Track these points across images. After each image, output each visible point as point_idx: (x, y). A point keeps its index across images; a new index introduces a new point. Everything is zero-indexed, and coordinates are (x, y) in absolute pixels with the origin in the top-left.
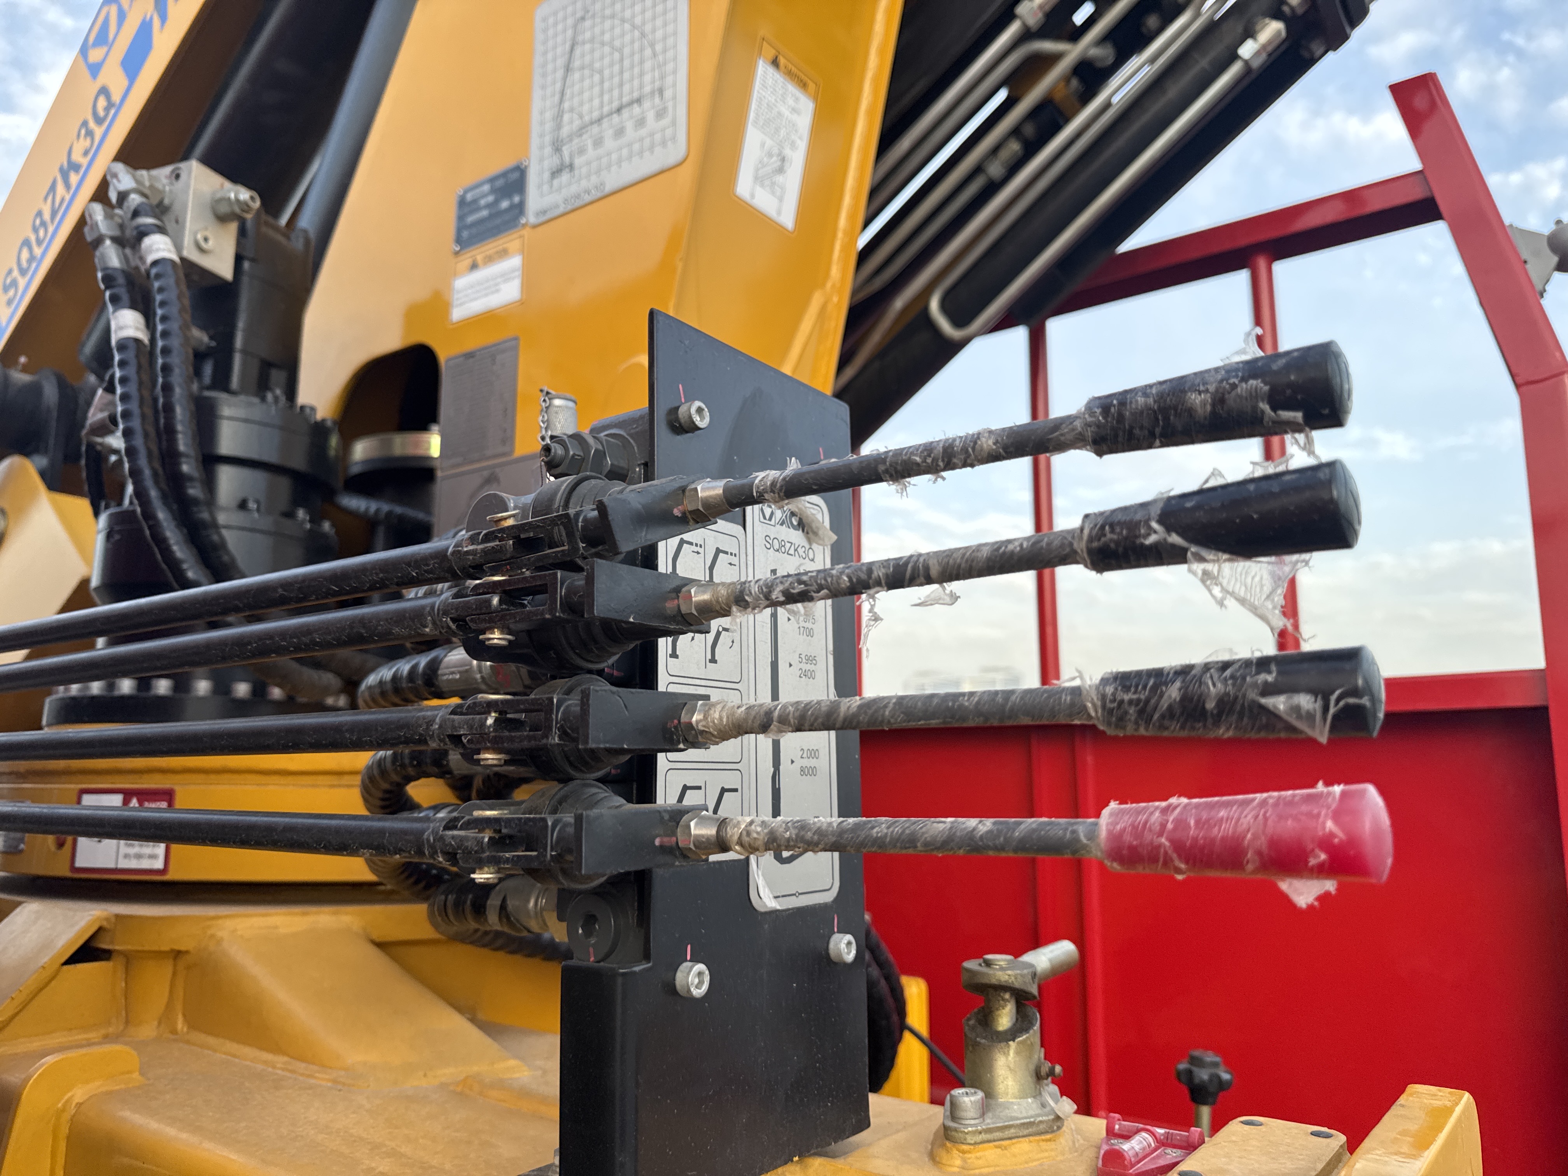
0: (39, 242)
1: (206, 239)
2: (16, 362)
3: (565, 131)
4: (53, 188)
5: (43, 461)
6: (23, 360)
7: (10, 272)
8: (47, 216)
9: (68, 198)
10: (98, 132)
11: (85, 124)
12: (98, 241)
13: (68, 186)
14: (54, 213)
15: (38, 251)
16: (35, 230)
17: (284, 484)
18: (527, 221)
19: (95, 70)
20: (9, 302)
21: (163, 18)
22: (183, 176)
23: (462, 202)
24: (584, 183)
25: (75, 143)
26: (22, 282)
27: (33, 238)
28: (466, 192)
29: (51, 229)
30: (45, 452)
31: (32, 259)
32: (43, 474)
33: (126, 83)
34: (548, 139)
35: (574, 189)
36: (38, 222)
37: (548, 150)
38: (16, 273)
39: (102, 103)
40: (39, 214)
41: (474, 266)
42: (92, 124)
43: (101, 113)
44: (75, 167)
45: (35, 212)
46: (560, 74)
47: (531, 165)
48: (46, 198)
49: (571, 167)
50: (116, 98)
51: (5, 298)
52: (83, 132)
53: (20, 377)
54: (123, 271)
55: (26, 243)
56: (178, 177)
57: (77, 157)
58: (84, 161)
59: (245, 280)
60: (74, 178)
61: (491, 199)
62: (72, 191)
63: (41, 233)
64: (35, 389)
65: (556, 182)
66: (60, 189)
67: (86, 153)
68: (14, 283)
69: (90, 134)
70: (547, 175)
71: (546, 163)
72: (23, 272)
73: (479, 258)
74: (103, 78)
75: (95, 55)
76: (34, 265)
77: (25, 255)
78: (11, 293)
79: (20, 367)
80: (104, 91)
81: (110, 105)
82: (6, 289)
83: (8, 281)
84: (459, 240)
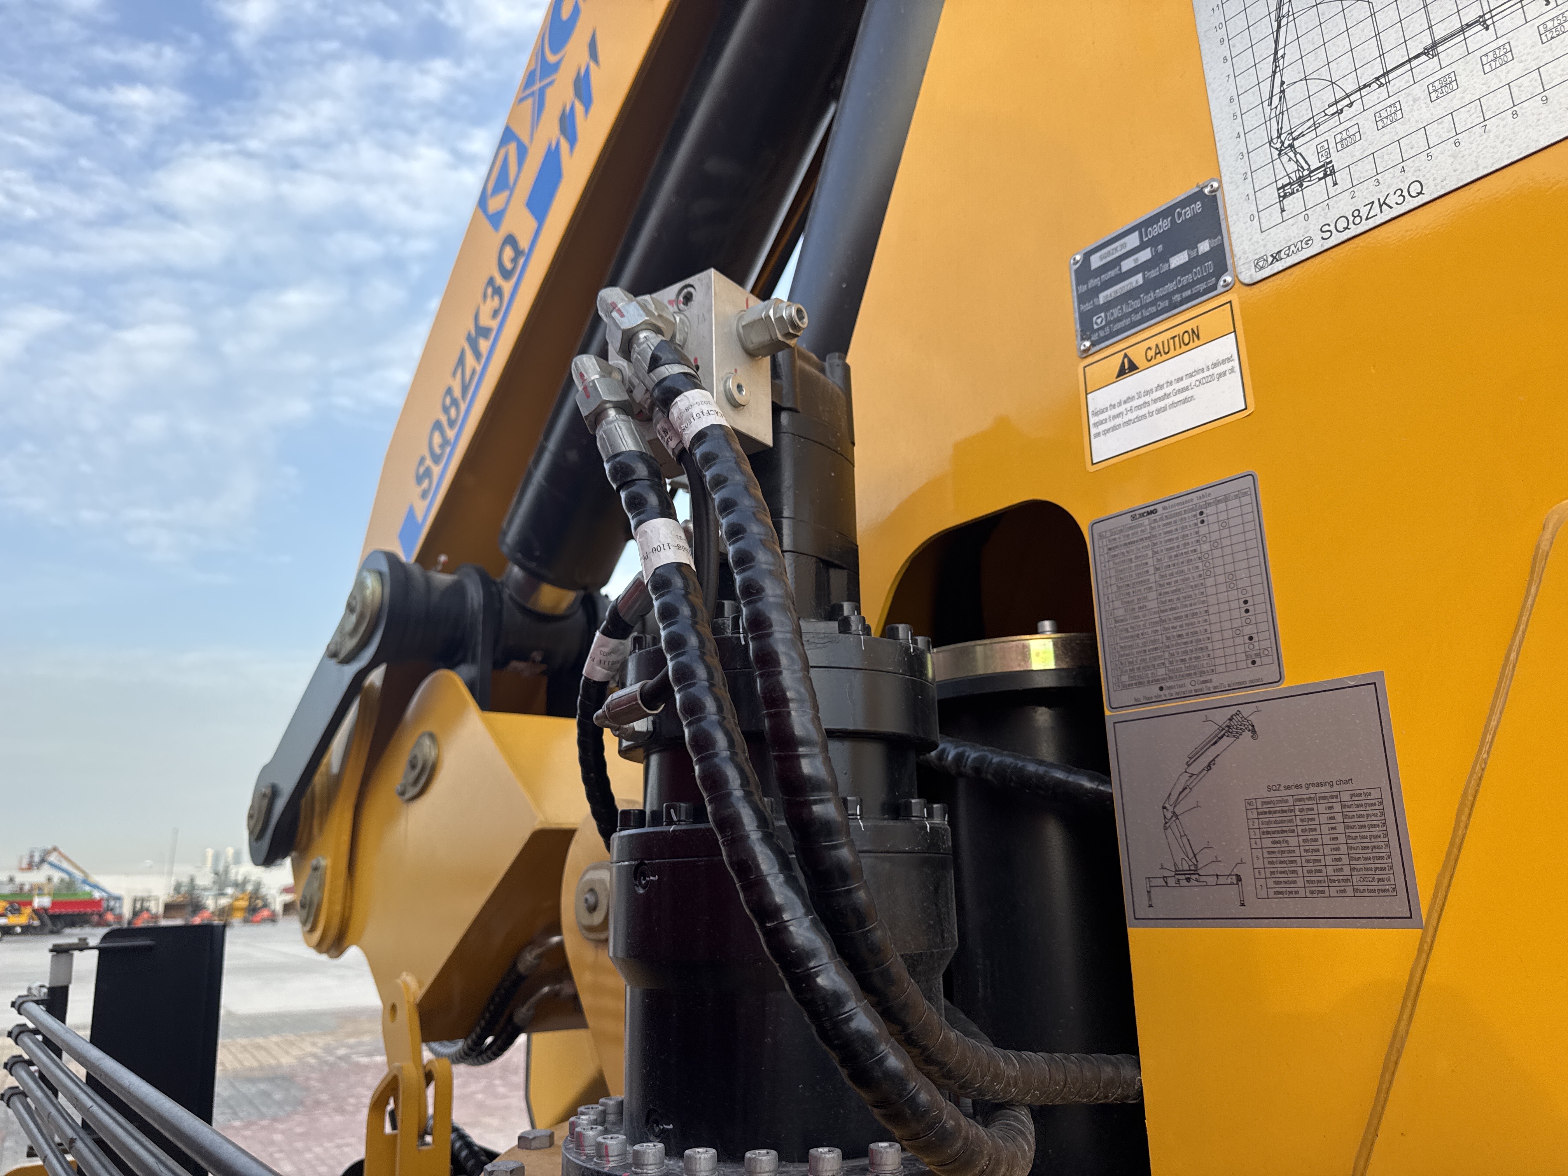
0: (451, 423)
1: (740, 387)
2: (436, 563)
3: (1297, 116)
4: (461, 361)
5: (469, 670)
6: (443, 558)
7: (422, 460)
8: (457, 393)
9: (479, 369)
10: (507, 287)
11: (491, 281)
12: (599, 415)
13: (477, 355)
14: (465, 389)
15: (451, 434)
16: (446, 410)
17: (873, 754)
18: (1236, 277)
19: (496, 219)
20: (424, 495)
21: (572, 139)
22: (698, 296)
23: (1083, 272)
24: (1368, 193)
25: (481, 305)
26: (436, 470)
27: (444, 419)
28: (1087, 255)
29: (463, 407)
30: (474, 661)
31: (445, 442)
32: (472, 687)
33: (534, 224)
34: (1259, 137)
35: (1344, 206)
36: (448, 401)
37: (1265, 154)
38: (429, 462)
39: (508, 253)
40: (449, 391)
41: (1128, 368)
42: (499, 280)
43: (508, 265)
44: (483, 332)
45: (443, 390)
46: (1266, 27)
47: (1225, 186)
48: (454, 374)
49: (1328, 170)
50: (524, 244)
51: (419, 490)
52: (490, 291)
53: (443, 579)
54: (641, 456)
55: (438, 426)
56: (688, 298)
57: (486, 321)
58: (494, 324)
59: (786, 440)
60: (484, 345)
61: (1145, 255)
62: (483, 360)
63: (453, 412)
64: (457, 590)
65: (1293, 203)
66: (470, 358)
67: (495, 314)
68: (428, 473)
69: (498, 291)
70: (1272, 194)
71: (1264, 177)
72: (436, 459)
73: (1137, 355)
74: (506, 227)
75: (495, 204)
76: (448, 450)
77: (437, 439)
78: (425, 484)
79: (440, 567)
80: (510, 240)
81: (518, 253)
82: (419, 480)
83: (422, 470)
84: (1086, 329)
